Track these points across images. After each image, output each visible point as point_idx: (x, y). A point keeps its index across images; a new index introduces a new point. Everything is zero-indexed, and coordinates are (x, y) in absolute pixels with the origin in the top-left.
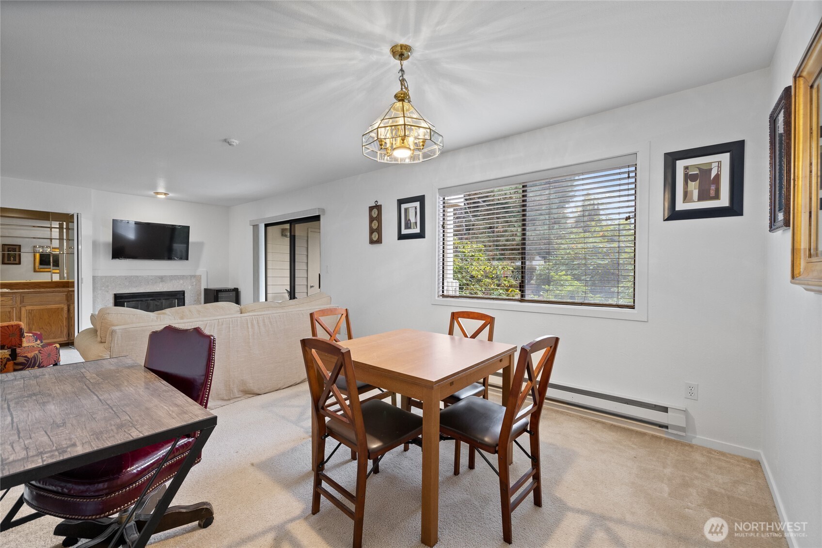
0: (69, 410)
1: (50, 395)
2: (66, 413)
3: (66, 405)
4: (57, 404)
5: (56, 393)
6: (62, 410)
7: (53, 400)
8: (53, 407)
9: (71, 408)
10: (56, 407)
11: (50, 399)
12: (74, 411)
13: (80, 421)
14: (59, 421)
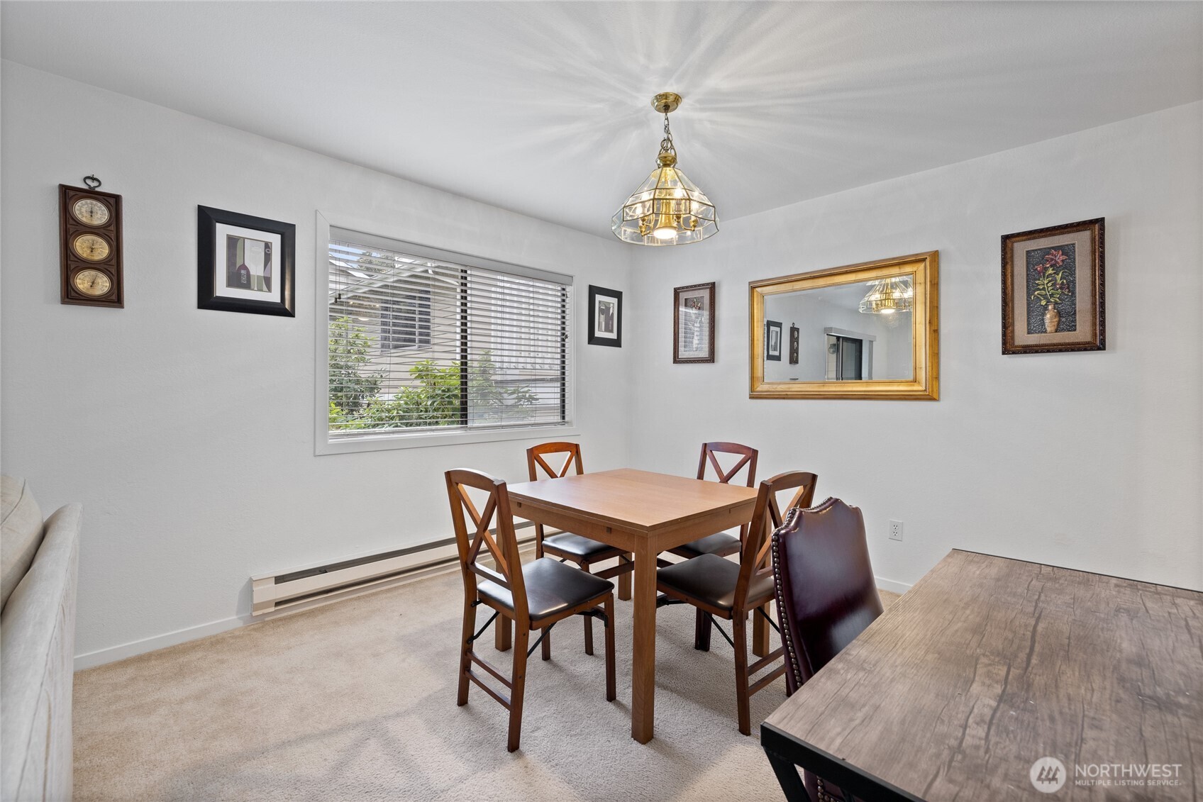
0: (1100, 626)
1: (1122, 680)
2: (1108, 624)
3: (1099, 636)
4: (1115, 648)
5: (1104, 677)
6: (1112, 631)
7: (1119, 661)
8: (1125, 645)
9: (1095, 628)
10: (1119, 641)
11: (1124, 666)
12: (1094, 621)
13: (1095, 603)
14: (1124, 618)
